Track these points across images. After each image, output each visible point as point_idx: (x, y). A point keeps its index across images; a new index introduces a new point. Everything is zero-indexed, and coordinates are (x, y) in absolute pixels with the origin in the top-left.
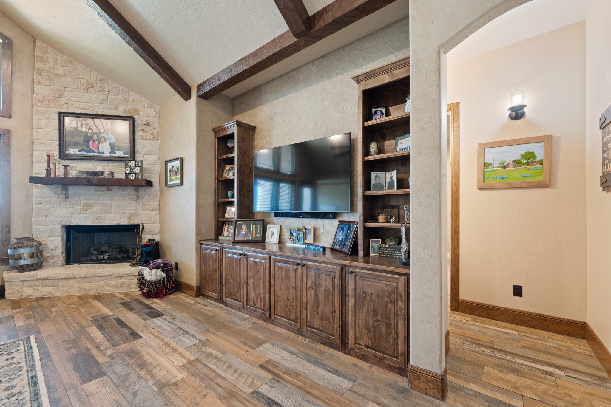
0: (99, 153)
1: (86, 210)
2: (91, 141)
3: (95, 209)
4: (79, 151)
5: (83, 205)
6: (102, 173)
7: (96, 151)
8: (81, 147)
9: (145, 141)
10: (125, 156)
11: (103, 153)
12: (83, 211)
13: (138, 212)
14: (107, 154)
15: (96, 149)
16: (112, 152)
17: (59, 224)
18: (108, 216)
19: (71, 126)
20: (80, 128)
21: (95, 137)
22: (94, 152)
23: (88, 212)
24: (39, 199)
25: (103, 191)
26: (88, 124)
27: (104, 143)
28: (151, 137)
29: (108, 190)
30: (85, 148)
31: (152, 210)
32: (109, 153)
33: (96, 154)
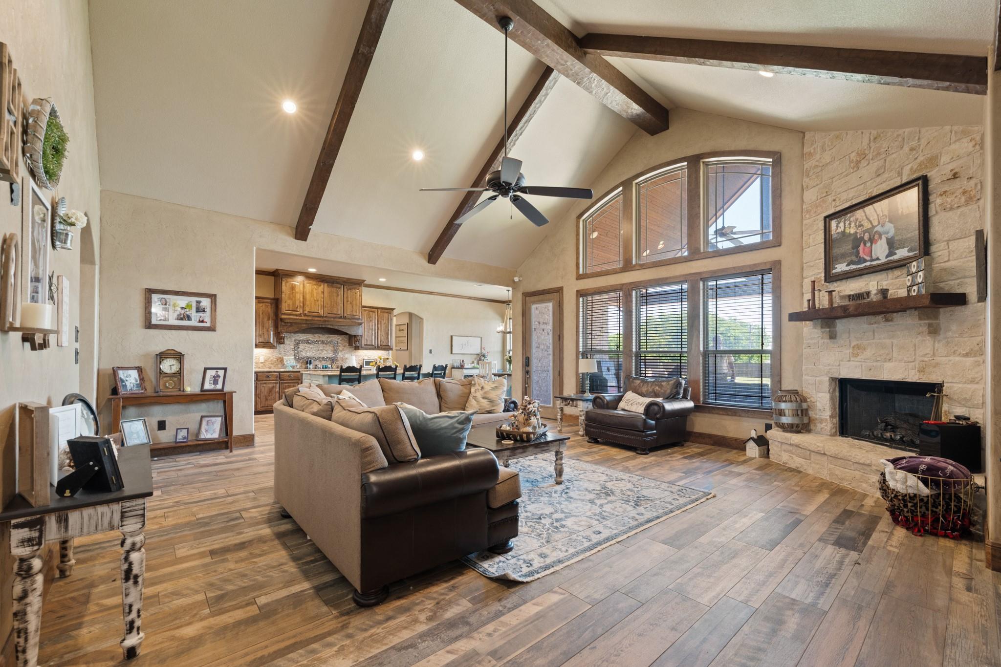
0: (872, 260)
1: (857, 355)
2: (862, 245)
3: (868, 353)
4: (847, 266)
5: (853, 347)
6: (868, 294)
7: (868, 258)
8: (849, 259)
9: (951, 213)
10: (911, 254)
11: (878, 259)
12: (853, 356)
13: (938, 359)
14: (883, 260)
15: (867, 256)
16: (891, 253)
17: (827, 375)
18: (888, 365)
19: (838, 231)
20: (847, 231)
21: (867, 236)
22: (865, 261)
23: (859, 358)
25: (879, 323)
26: (857, 219)
27: (879, 243)
28: (963, 199)
29: (887, 320)
30: (854, 258)
31: (967, 355)
32: (887, 257)
33: (868, 264)
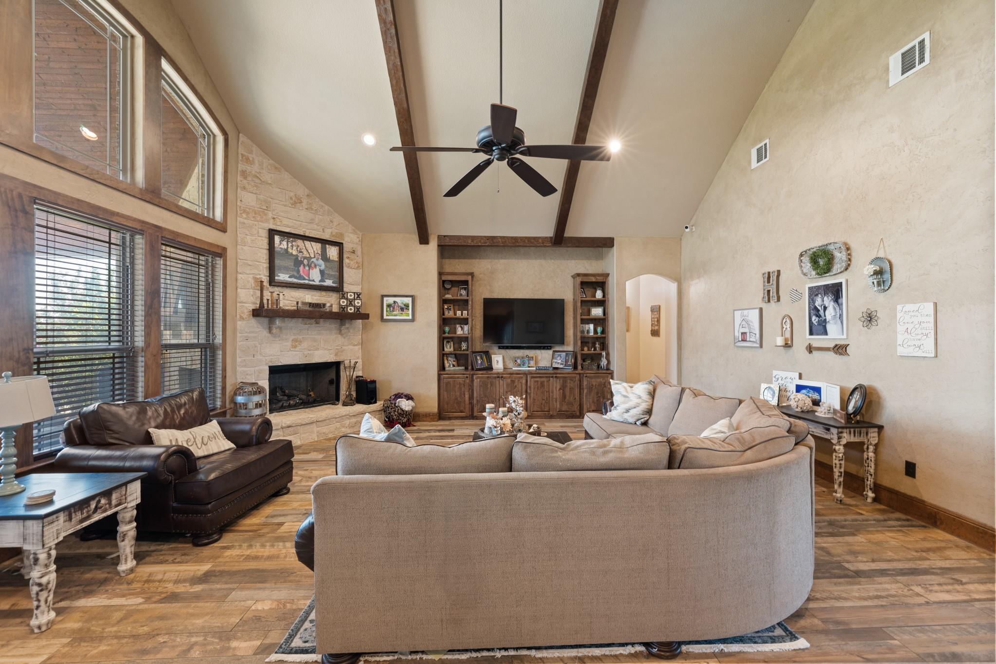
0: (310, 280)
1: (295, 347)
2: (302, 266)
3: (305, 345)
4: (289, 277)
5: (293, 340)
6: (324, 305)
7: (307, 278)
8: (292, 273)
9: (351, 270)
10: (334, 285)
11: (313, 281)
12: (293, 348)
13: (344, 348)
14: (317, 283)
15: (306, 276)
16: (322, 280)
17: (266, 364)
18: (317, 352)
19: (280, 246)
20: (290, 250)
21: (306, 262)
22: (304, 279)
23: (297, 349)
24: (246, 335)
25: (312, 324)
26: (298, 246)
27: (314, 270)
28: (356, 266)
29: (317, 323)
30: (295, 274)
31: (356, 345)
32: (320, 281)
33: (307, 282)
